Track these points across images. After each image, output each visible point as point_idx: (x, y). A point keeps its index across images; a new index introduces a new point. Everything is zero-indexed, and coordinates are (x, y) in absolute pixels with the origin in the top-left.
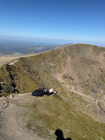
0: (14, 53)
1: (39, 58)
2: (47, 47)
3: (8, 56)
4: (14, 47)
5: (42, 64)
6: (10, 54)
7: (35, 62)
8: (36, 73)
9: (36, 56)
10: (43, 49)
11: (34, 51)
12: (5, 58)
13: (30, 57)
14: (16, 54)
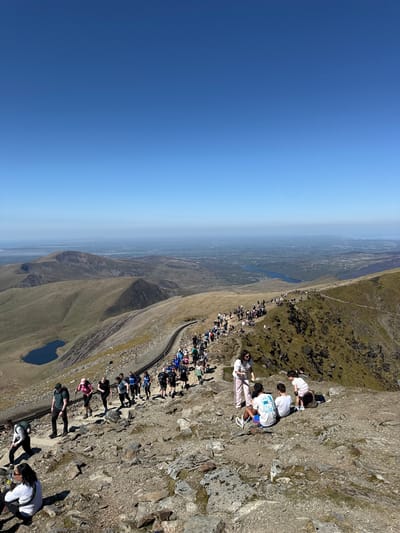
0: (258, 281)
1: (368, 296)
2: (389, 253)
3: (239, 288)
4: (258, 261)
5: (384, 321)
6: (244, 284)
7: (352, 312)
8: (379, 358)
9: (352, 285)
10: (372, 262)
11: (331, 272)
12: (231, 295)
13: (328, 292)
14: (264, 281)
